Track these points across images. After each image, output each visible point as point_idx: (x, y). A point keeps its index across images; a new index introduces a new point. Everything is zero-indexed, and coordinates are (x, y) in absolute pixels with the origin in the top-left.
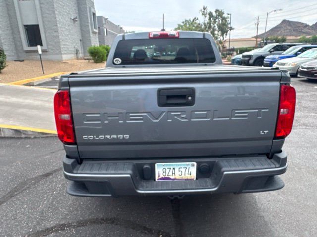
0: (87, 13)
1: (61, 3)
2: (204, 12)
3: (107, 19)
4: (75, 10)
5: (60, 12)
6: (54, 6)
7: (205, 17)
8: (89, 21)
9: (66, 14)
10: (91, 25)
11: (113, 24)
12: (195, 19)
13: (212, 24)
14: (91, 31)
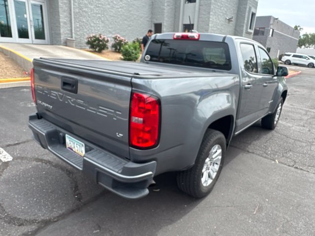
0: (245, 13)
1: (219, 4)
3: (276, 19)
4: (234, 10)
5: (215, 13)
6: (210, 7)
8: (246, 22)
9: (221, 14)
10: (247, 25)
11: (285, 24)
14: (244, 31)
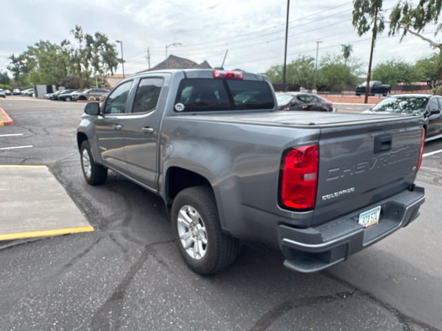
2: (77, 33)
7: (81, 41)
12: (65, 41)
13: (92, 53)
